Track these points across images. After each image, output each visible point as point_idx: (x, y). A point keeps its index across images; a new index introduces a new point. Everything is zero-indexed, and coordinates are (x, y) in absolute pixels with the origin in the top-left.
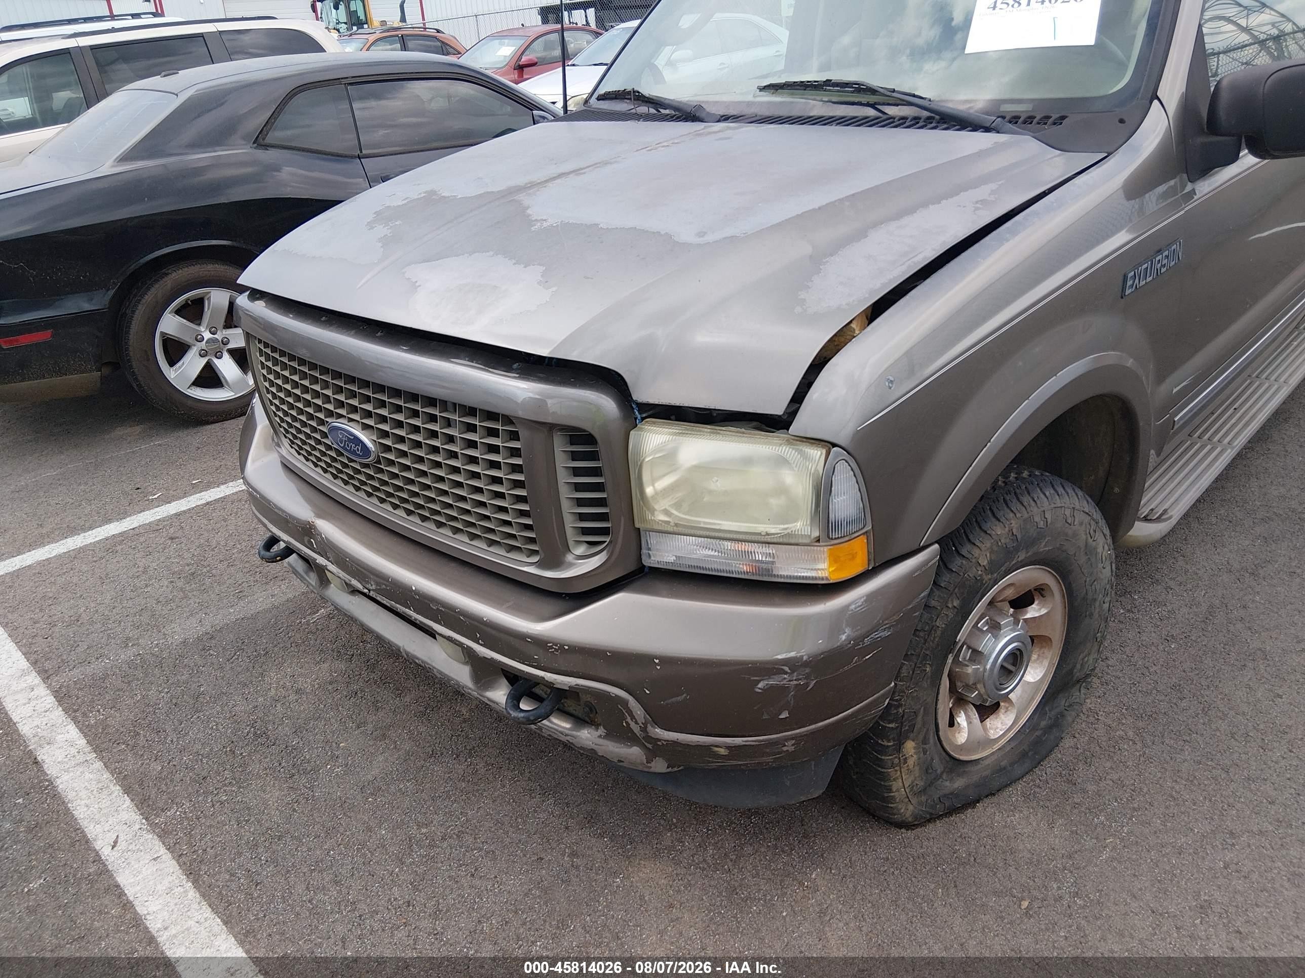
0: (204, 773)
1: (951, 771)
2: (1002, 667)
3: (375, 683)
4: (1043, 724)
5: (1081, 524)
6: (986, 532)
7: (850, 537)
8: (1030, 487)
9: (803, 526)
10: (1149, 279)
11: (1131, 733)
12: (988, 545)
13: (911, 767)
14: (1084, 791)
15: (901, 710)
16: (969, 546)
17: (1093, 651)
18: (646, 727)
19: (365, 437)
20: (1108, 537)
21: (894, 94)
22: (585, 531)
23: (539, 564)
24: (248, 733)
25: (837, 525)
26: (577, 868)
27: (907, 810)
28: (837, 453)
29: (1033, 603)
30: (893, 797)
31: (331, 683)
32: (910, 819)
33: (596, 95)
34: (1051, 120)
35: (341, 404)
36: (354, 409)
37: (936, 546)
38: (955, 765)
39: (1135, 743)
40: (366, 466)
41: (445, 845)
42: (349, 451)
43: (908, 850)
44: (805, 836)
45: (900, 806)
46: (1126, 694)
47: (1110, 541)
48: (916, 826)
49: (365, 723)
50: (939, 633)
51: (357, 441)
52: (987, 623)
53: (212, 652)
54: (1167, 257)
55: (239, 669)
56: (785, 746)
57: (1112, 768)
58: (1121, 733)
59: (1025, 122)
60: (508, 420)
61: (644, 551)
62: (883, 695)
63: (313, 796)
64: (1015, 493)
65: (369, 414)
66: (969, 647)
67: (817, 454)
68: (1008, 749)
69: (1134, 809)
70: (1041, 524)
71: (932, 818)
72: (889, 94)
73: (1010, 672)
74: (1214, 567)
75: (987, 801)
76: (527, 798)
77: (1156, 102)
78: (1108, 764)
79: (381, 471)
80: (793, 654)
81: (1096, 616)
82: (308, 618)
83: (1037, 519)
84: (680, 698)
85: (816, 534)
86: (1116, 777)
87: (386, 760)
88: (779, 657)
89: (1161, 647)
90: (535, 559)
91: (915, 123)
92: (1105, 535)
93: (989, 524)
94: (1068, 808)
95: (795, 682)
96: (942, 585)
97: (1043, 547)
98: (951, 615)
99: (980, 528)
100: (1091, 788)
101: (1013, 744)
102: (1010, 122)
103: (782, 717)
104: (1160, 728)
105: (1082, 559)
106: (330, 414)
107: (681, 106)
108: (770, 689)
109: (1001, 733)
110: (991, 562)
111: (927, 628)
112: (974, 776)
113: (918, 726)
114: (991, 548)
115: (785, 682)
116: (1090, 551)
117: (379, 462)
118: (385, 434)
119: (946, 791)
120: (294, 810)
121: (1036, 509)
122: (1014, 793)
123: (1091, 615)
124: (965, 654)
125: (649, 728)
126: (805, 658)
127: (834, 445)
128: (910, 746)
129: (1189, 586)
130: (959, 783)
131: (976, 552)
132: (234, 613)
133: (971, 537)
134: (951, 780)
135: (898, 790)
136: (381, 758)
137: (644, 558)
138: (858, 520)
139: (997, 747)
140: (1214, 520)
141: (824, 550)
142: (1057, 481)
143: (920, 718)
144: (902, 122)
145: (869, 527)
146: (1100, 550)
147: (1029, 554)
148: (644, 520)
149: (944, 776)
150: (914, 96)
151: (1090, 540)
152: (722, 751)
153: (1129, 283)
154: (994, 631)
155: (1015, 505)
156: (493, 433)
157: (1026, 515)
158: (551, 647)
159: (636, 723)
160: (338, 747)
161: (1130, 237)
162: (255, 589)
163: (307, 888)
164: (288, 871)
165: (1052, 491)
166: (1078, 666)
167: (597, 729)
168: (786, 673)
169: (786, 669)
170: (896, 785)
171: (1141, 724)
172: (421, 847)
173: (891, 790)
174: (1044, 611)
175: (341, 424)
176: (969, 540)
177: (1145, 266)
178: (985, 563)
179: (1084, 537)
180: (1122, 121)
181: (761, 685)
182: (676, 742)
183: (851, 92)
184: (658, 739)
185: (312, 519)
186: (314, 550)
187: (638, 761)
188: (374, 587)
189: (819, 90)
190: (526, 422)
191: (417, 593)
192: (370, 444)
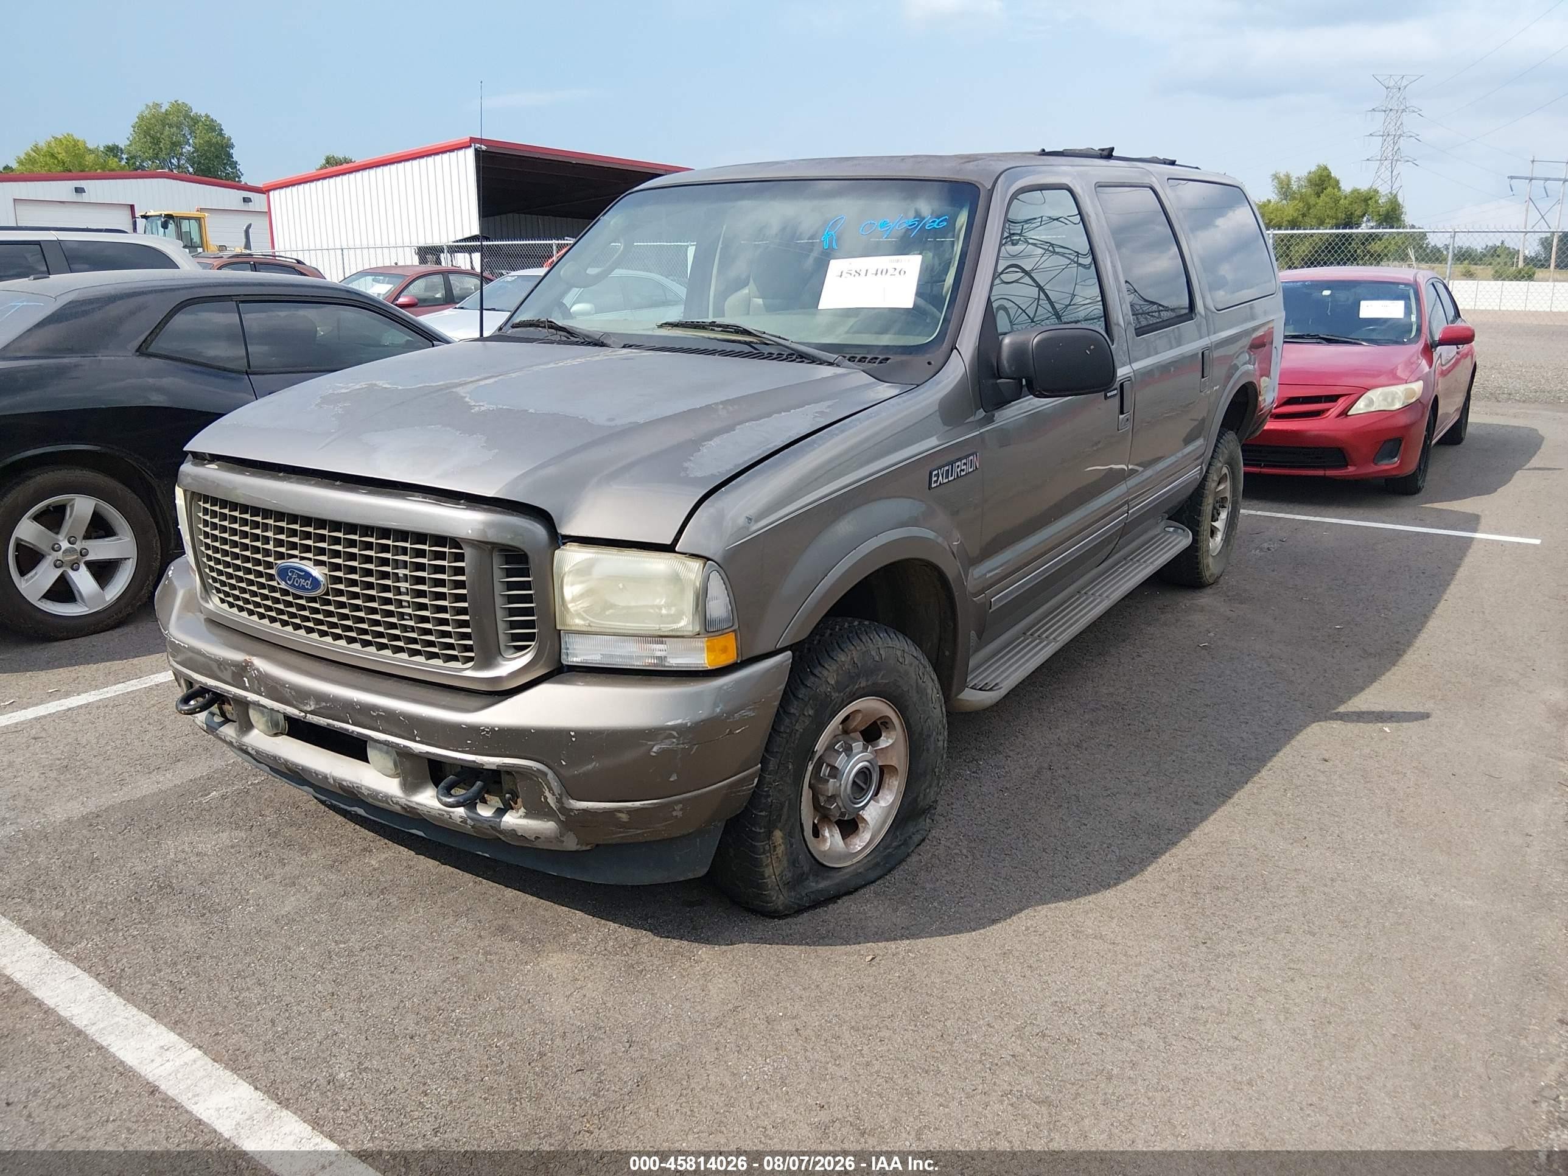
0: (112, 916)
1: (816, 875)
2: (854, 782)
3: (279, 846)
4: (895, 844)
5: (911, 665)
6: (833, 658)
7: (721, 632)
8: (868, 630)
9: (686, 623)
10: (950, 479)
11: (964, 851)
12: (835, 668)
13: (780, 856)
14: (924, 888)
15: (769, 800)
16: (820, 668)
17: (934, 785)
18: (561, 798)
19: (317, 572)
20: (936, 682)
21: (764, 335)
22: (516, 637)
23: (473, 668)
24: (151, 886)
25: (712, 622)
26: (491, 961)
27: (780, 899)
28: (711, 566)
29: (881, 736)
30: (766, 883)
31: (232, 847)
32: (781, 908)
33: (510, 324)
34: (878, 361)
35: (294, 546)
36: (307, 549)
37: (789, 653)
38: (820, 868)
39: (967, 857)
40: (313, 600)
41: (364, 954)
42: (298, 588)
43: (779, 932)
44: (694, 928)
45: (772, 893)
46: (964, 826)
47: (938, 685)
48: (786, 916)
49: (273, 875)
50: (798, 736)
51: (308, 575)
52: (842, 746)
53: (100, 827)
54: (965, 464)
55: (133, 840)
56: (675, 810)
57: (947, 873)
58: (957, 851)
59: (860, 361)
60: (455, 542)
61: (563, 651)
62: (751, 775)
63: (227, 928)
64: (857, 633)
65: (322, 551)
66: (828, 765)
67: (696, 565)
68: (865, 861)
69: (962, 898)
70: (877, 658)
71: (800, 911)
72: (759, 335)
73: (863, 789)
74: (1047, 742)
75: (845, 898)
76: (441, 919)
77: (955, 351)
78: (944, 871)
79: (328, 602)
80: (679, 721)
81: (932, 751)
82: (199, 799)
83: (873, 653)
84: (590, 767)
85: (697, 629)
86: (949, 879)
87: (298, 900)
88: (669, 724)
89: (996, 795)
90: (471, 664)
91: (779, 357)
92: (933, 681)
93: (835, 653)
94: (910, 899)
95: (682, 746)
96: (800, 696)
97: (880, 679)
98: (807, 723)
99: (829, 655)
100: (928, 886)
101: (869, 858)
102: (849, 360)
103: (671, 779)
104: (989, 847)
105: (915, 696)
106: (281, 556)
107: (590, 334)
108: (663, 752)
109: (859, 848)
110: (837, 682)
111: (788, 731)
112: (837, 878)
113: (784, 817)
114: (837, 670)
115: (674, 746)
116: (921, 691)
117: (327, 594)
118: (337, 567)
119: (813, 890)
120: (210, 938)
121: (872, 646)
122: (868, 892)
123: (928, 750)
124: (825, 771)
125: (564, 799)
126: (689, 724)
127: (708, 559)
128: (778, 834)
129: (1025, 755)
130: (823, 885)
131: (825, 673)
132: (119, 796)
133: (821, 661)
134: (817, 882)
135: (769, 877)
136: (293, 899)
137: (563, 657)
138: (726, 620)
139: (855, 860)
140: (1052, 710)
141: (701, 643)
142: (891, 631)
143: (785, 810)
144: (770, 357)
145: (736, 627)
146: (929, 691)
147: (869, 683)
148: (564, 623)
149: (811, 878)
150: (780, 337)
151: (920, 682)
152: (624, 817)
153: (934, 479)
154: (848, 753)
155: (856, 642)
156: (441, 556)
157: (864, 649)
158: (483, 730)
159: (553, 794)
160: (248, 893)
161: (938, 443)
162: (138, 777)
163: (232, 990)
164: (210, 980)
165: (886, 635)
166: (922, 796)
167: (517, 812)
168: (674, 737)
169: (675, 733)
170: (768, 871)
171: (973, 845)
172: (340, 957)
173: (763, 875)
174: (891, 741)
175: (295, 563)
176: (820, 664)
177: (947, 468)
178: (833, 683)
179: (914, 676)
180: (929, 363)
181: (655, 749)
182: (585, 811)
183: (732, 332)
184: (572, 810)
185: (247, 658)
186: (245, 689)
187: (553, 835)
188: (313, 708)
189: (706, 329)
190: (472, 543)
191: (358, 703)
192: (321, 578)
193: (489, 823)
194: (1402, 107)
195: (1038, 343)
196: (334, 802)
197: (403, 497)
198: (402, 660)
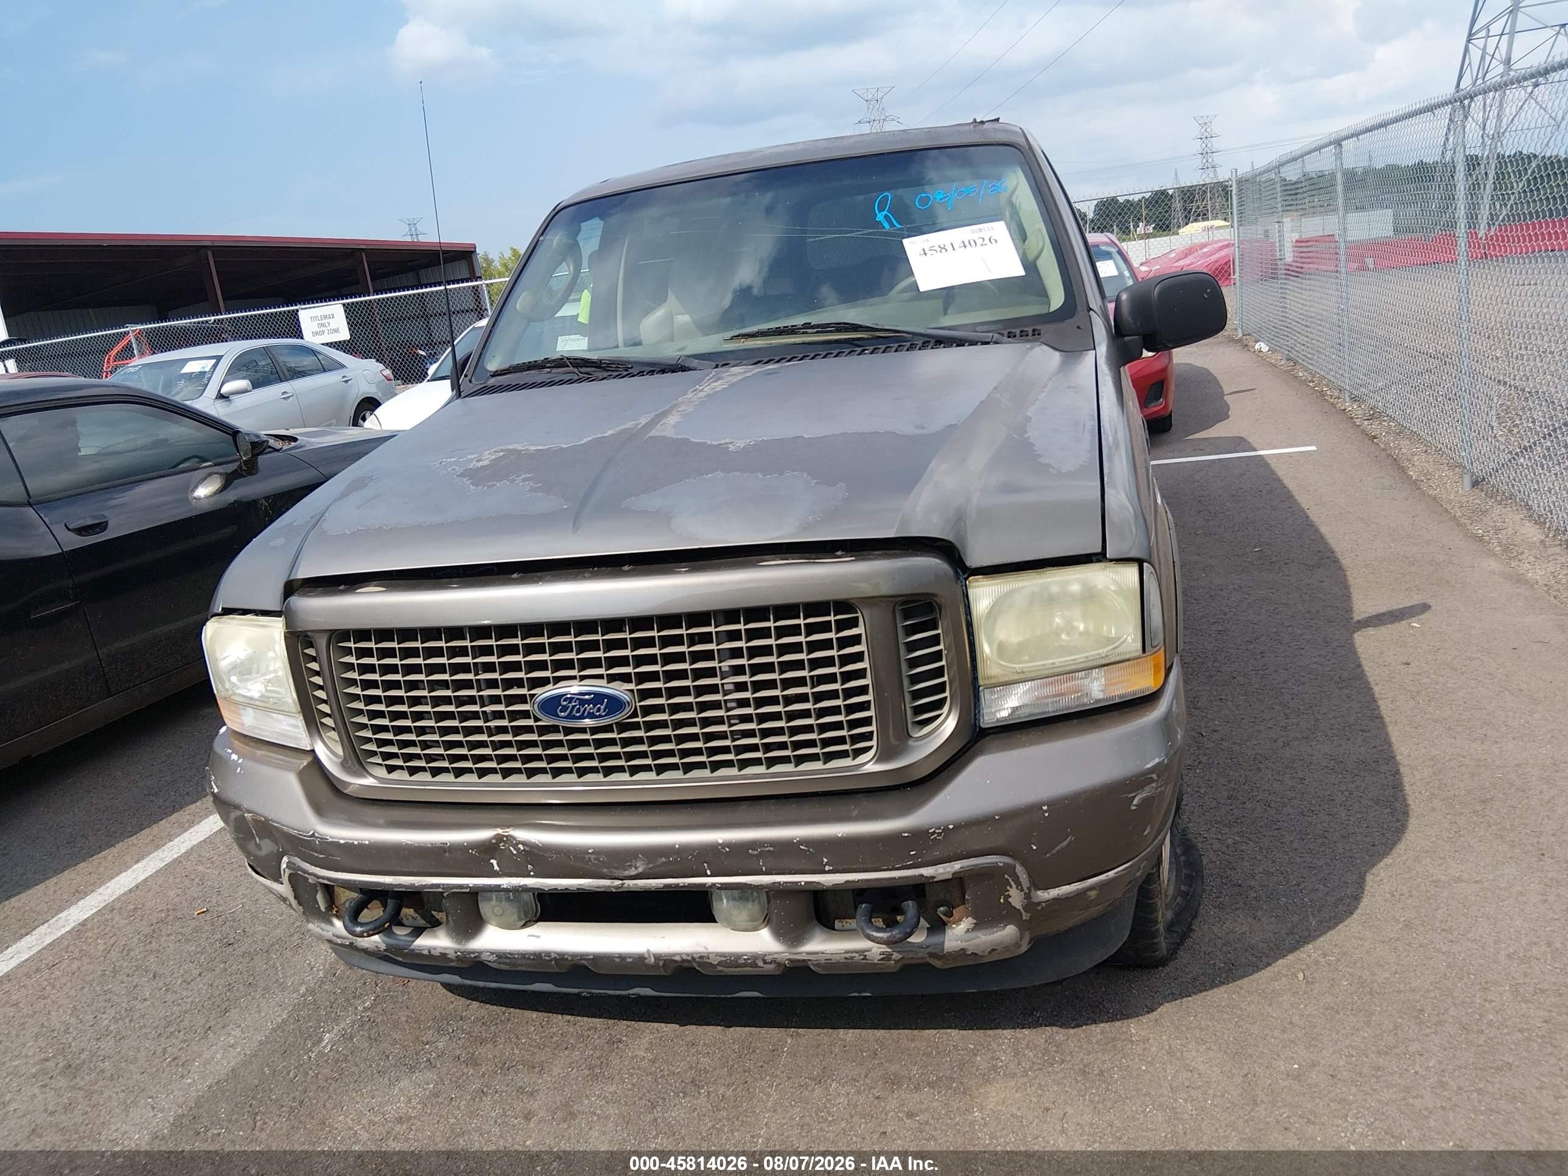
7: (1160, 645)
9: (1131, 640)
18: (1030, 892)
19: (619, 690)
22: (922, 709)
23: (873, 761)
25: (1156, 633)
28: (1147, 568)
34: (1029, 333)
35: (565, 665)
36: (593, 664)
42: (577, 719)
45: (1159, 940)
51: (599, 698)
56: (1139, 870)
60: (842, 606)
61: (981, 712)
65: (621, 661)
67: (1129, 571)
77: (1091, 311)
79: (635, 727)
80: (1156, 761)
82: (316, 1050)
84: (1065, 844)
85: (1141, 647)
88: (1149, 766)
90: (865, 758)
95: (1159, 790)
102: (1010, 336)
103: (1146, 833)
106: (539, 683)
108: (1143, 802)
115: (1151, 791)
117: (634, 714)
118: (651, 677)
125: (1033, 893)
127: (1142, 561)
137: (981, 719)
141: (1149, 660)
148: (985, 677)
152: (1093, 895)
158: (934, 833)
159: (1021, 890)
167: (959, 926)
168: (1151, 781)
169: (1154, 776)
175: (572, 686)
180: (1078, 327)
181: (1135, 802)
182: (1056, 900)
183: (831, 332)
184: (1039, 903)
185: (500, 831)
186: (495, 875)
187: (1013, 942)
188: (640, 870)
189: (796, 333)
190: (870, 601)
191: (725, 845)
192: (627, 697)
193: (928, 950)
194: (883, 117)
195: (1160, 293)
196: (593, 991)
197: (754, 565)
198: (757, 776)
